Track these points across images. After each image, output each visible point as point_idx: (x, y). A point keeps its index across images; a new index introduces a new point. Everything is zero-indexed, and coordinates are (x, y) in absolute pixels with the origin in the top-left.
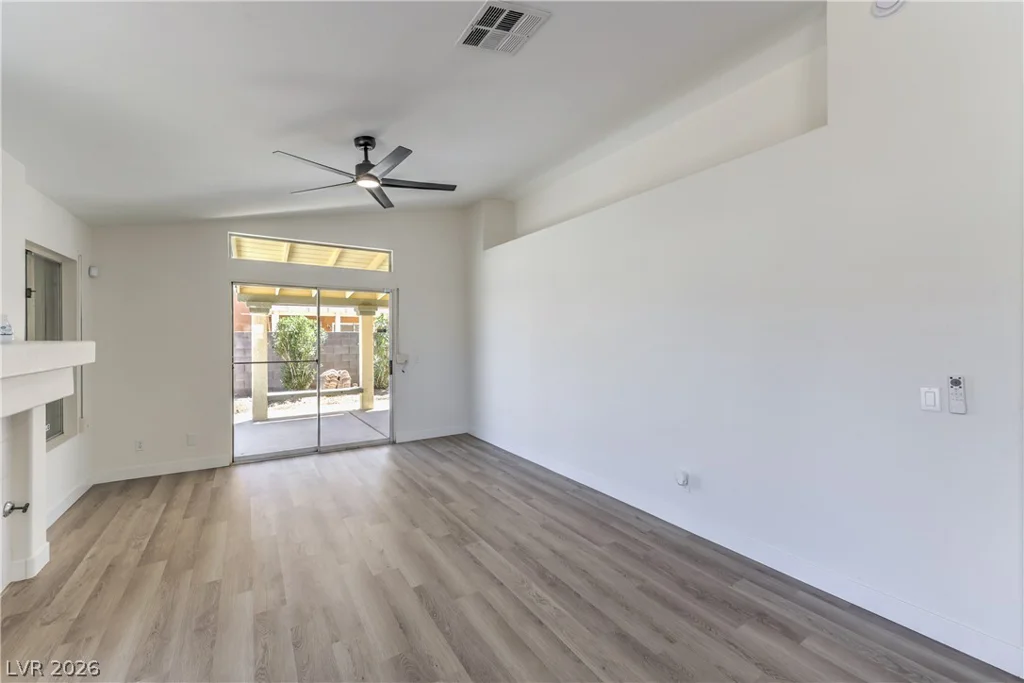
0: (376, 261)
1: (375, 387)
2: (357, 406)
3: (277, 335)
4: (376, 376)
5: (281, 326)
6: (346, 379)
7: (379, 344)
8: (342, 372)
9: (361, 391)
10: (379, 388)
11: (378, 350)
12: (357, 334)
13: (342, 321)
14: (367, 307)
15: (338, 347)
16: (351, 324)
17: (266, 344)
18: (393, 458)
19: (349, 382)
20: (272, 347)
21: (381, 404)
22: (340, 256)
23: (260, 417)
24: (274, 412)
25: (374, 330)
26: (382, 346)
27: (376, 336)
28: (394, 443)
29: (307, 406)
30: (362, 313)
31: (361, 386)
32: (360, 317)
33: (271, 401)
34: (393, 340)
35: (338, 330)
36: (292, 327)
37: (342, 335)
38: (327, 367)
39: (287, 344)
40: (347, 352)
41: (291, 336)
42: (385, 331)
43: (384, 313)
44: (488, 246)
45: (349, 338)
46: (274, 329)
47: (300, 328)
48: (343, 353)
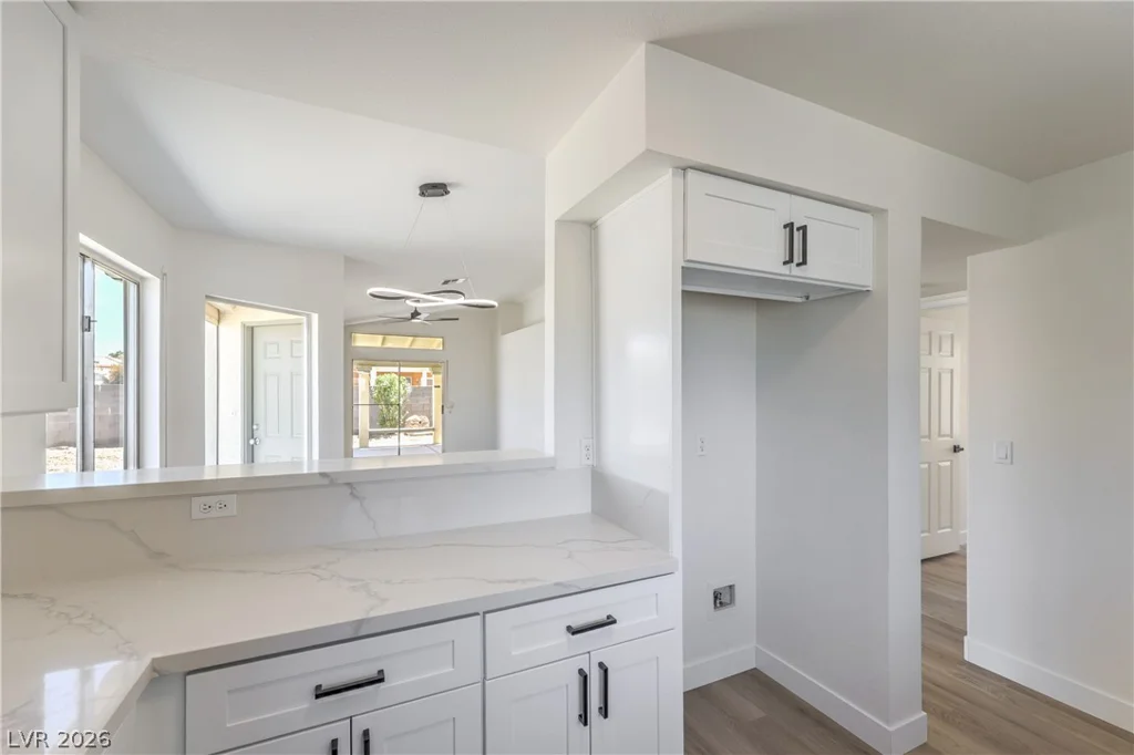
0: (436, 344)
2: (432, 442)
3: (375, 388)
5: (378, 382)
6: (425, 423)
8: (423, 417)
14: (436, 368)
15: (420, 398)
17: (368, 394)
20: (372, 397)
22: (413, 342)
23: (364, 445)
24: (373, 443)
29: (392, 441)
30: (434, 373)
31: (433, 427)
33: (372, 435)
34: (444, 393)
36: (386, 383)
37: (425, 388)
38: (412, 414)
39: (382, 396)
41: (385, 390)
44: (504, 333)
46: (373, 384)
47: (391, 383)
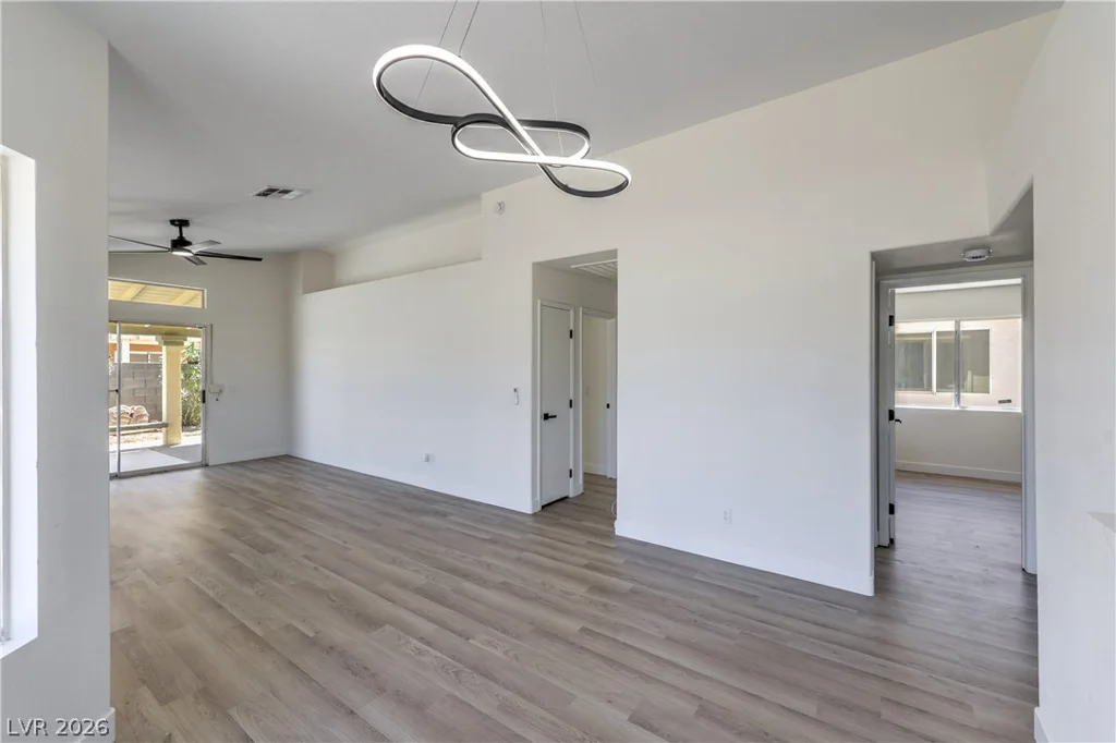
1: (183, 425)
2: (160, 443)
4: (184, 412)
6: (142, 416)
7: (187, 376)
8: (136, 408)
9: (166, 425)
10: (188, 424)
11: (186, 383)
12: (159, 367)
13: (131, 350)
14: (172, 337)
15: (128, 379)
16: (145, 353)
18: (206, 476)
19: (146, 419)
21: (193, 439)
22: (141, 291)
25: (183, 360)
26: (192, 378)
27: (184, 368)
28: (207, 465)
30: (166, 343)
31: (164, 420)
32: (164, 348)
34: (206, 372)
35: (126, 359)
37: (133, 366)
40: (143, 386)
42: (197, 363)
43: (195, 343)
45: (146, 370)
48: (135, 386)
